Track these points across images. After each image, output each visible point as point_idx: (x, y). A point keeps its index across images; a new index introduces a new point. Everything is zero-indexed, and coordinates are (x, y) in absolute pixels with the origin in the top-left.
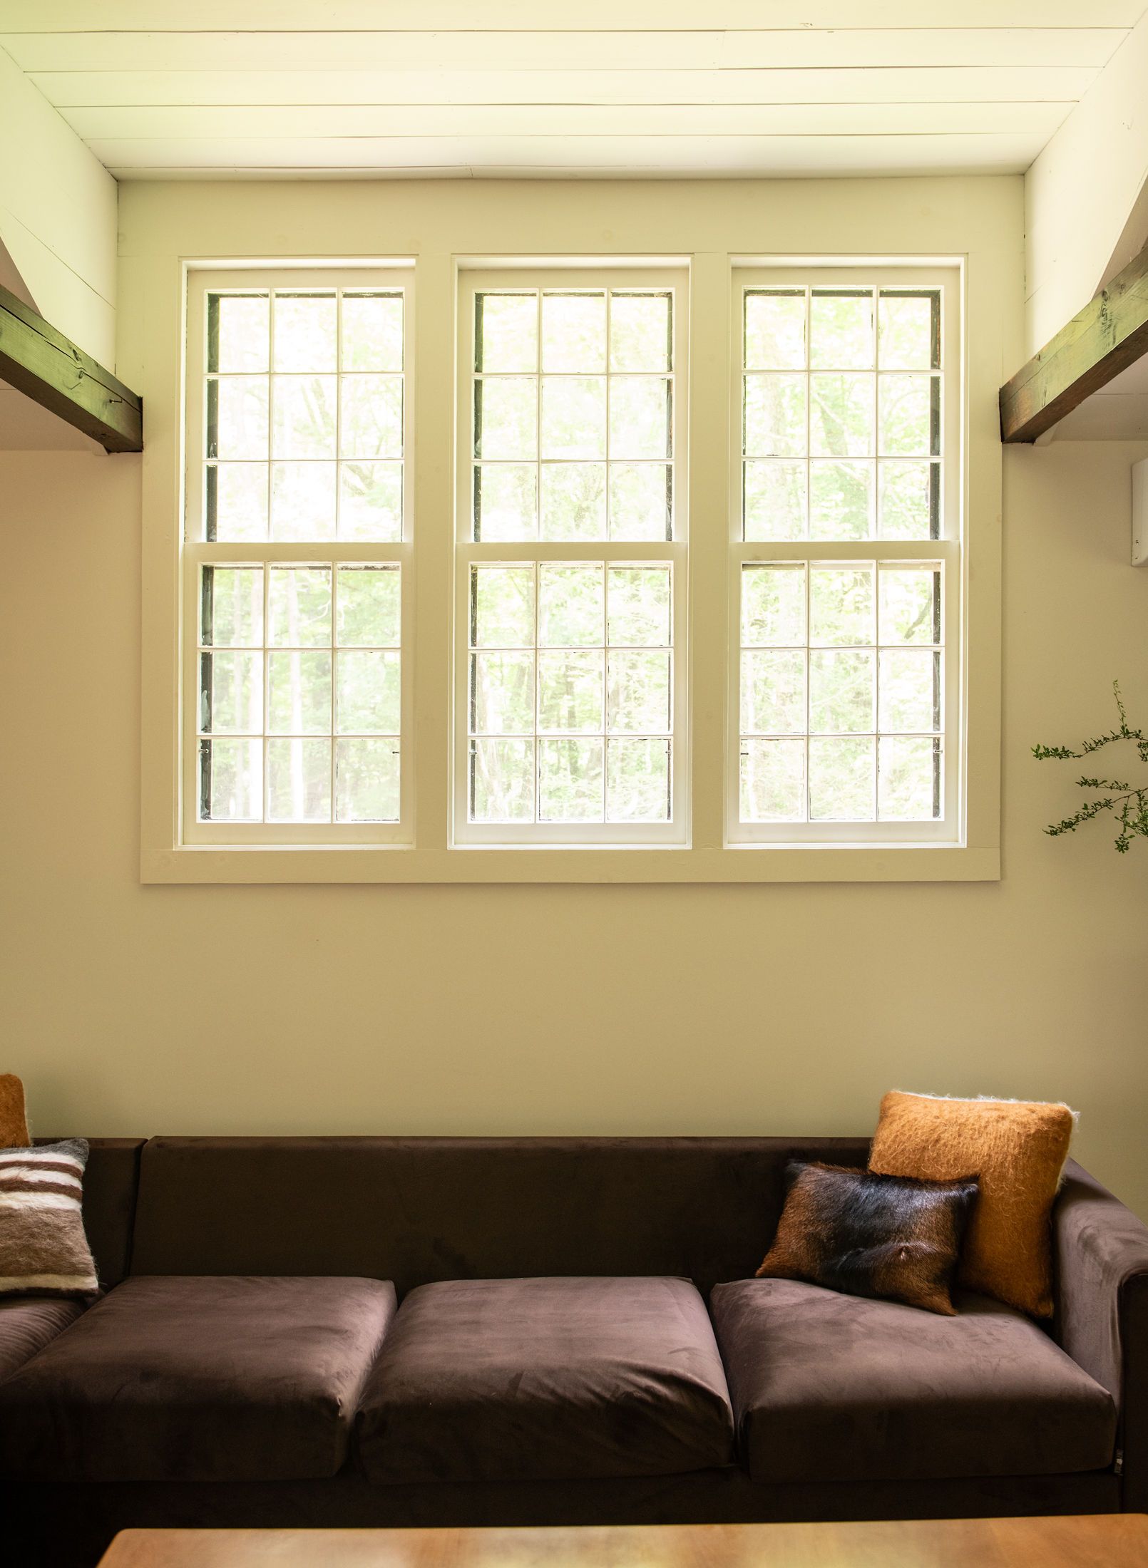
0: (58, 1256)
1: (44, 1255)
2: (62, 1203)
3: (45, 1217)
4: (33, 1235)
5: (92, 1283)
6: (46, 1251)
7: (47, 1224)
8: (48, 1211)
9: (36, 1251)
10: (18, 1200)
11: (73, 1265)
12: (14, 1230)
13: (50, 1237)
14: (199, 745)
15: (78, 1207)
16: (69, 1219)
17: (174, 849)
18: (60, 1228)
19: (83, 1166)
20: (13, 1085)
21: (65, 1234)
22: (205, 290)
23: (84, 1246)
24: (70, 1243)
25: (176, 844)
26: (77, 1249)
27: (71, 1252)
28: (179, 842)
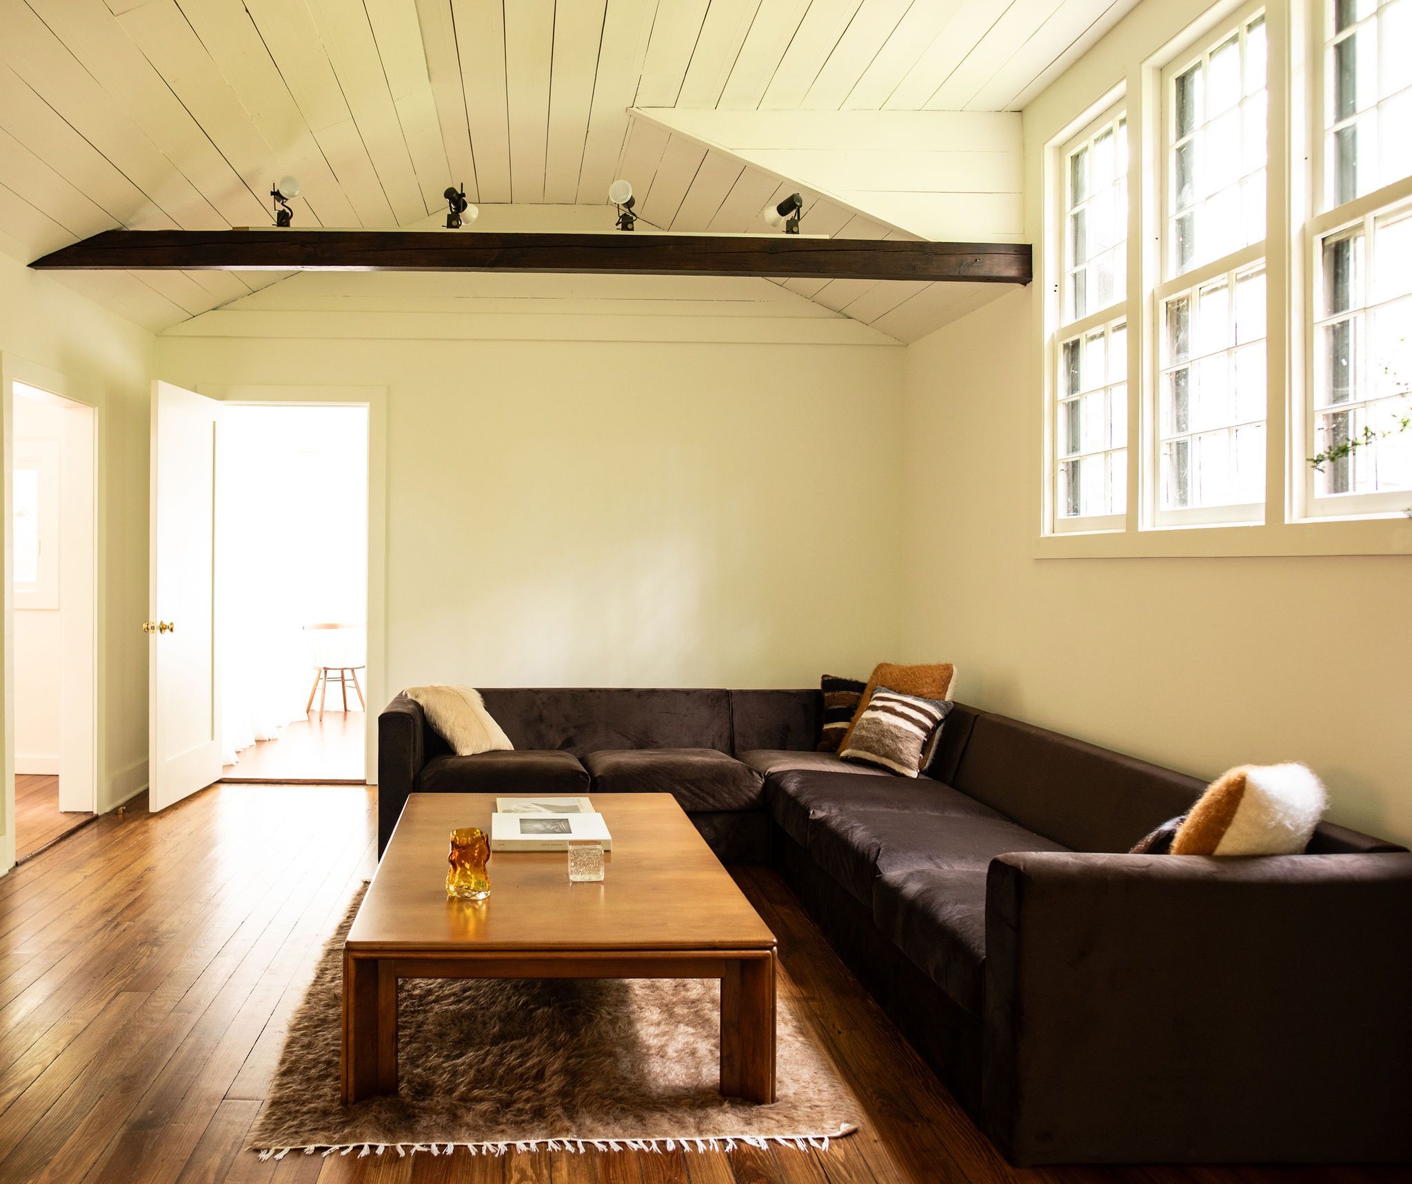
0: (894, 751)
1: (887, 748)
3: (892, 729)
4: (883, 735)
5: (914, 774)
6: (888, 746)
7: (892, 733)
8: (896, 727)
9: (883, 744)
10: (885, 717)
12: (877, 730)
13: (892, 740)
14: (1061, 466)
15: (921, 734)
16: (909, 736)
17: (1042, 536)
18: (898, 737)
19: (940, 715)
20: (948, 669)
21: (901, 741)
22: (1066, 157)
23: (912, 751)
24: (901, 747)
25: (1043, 532)
26: (905, 751)
27: (901, 751)
28: (1046, 532)
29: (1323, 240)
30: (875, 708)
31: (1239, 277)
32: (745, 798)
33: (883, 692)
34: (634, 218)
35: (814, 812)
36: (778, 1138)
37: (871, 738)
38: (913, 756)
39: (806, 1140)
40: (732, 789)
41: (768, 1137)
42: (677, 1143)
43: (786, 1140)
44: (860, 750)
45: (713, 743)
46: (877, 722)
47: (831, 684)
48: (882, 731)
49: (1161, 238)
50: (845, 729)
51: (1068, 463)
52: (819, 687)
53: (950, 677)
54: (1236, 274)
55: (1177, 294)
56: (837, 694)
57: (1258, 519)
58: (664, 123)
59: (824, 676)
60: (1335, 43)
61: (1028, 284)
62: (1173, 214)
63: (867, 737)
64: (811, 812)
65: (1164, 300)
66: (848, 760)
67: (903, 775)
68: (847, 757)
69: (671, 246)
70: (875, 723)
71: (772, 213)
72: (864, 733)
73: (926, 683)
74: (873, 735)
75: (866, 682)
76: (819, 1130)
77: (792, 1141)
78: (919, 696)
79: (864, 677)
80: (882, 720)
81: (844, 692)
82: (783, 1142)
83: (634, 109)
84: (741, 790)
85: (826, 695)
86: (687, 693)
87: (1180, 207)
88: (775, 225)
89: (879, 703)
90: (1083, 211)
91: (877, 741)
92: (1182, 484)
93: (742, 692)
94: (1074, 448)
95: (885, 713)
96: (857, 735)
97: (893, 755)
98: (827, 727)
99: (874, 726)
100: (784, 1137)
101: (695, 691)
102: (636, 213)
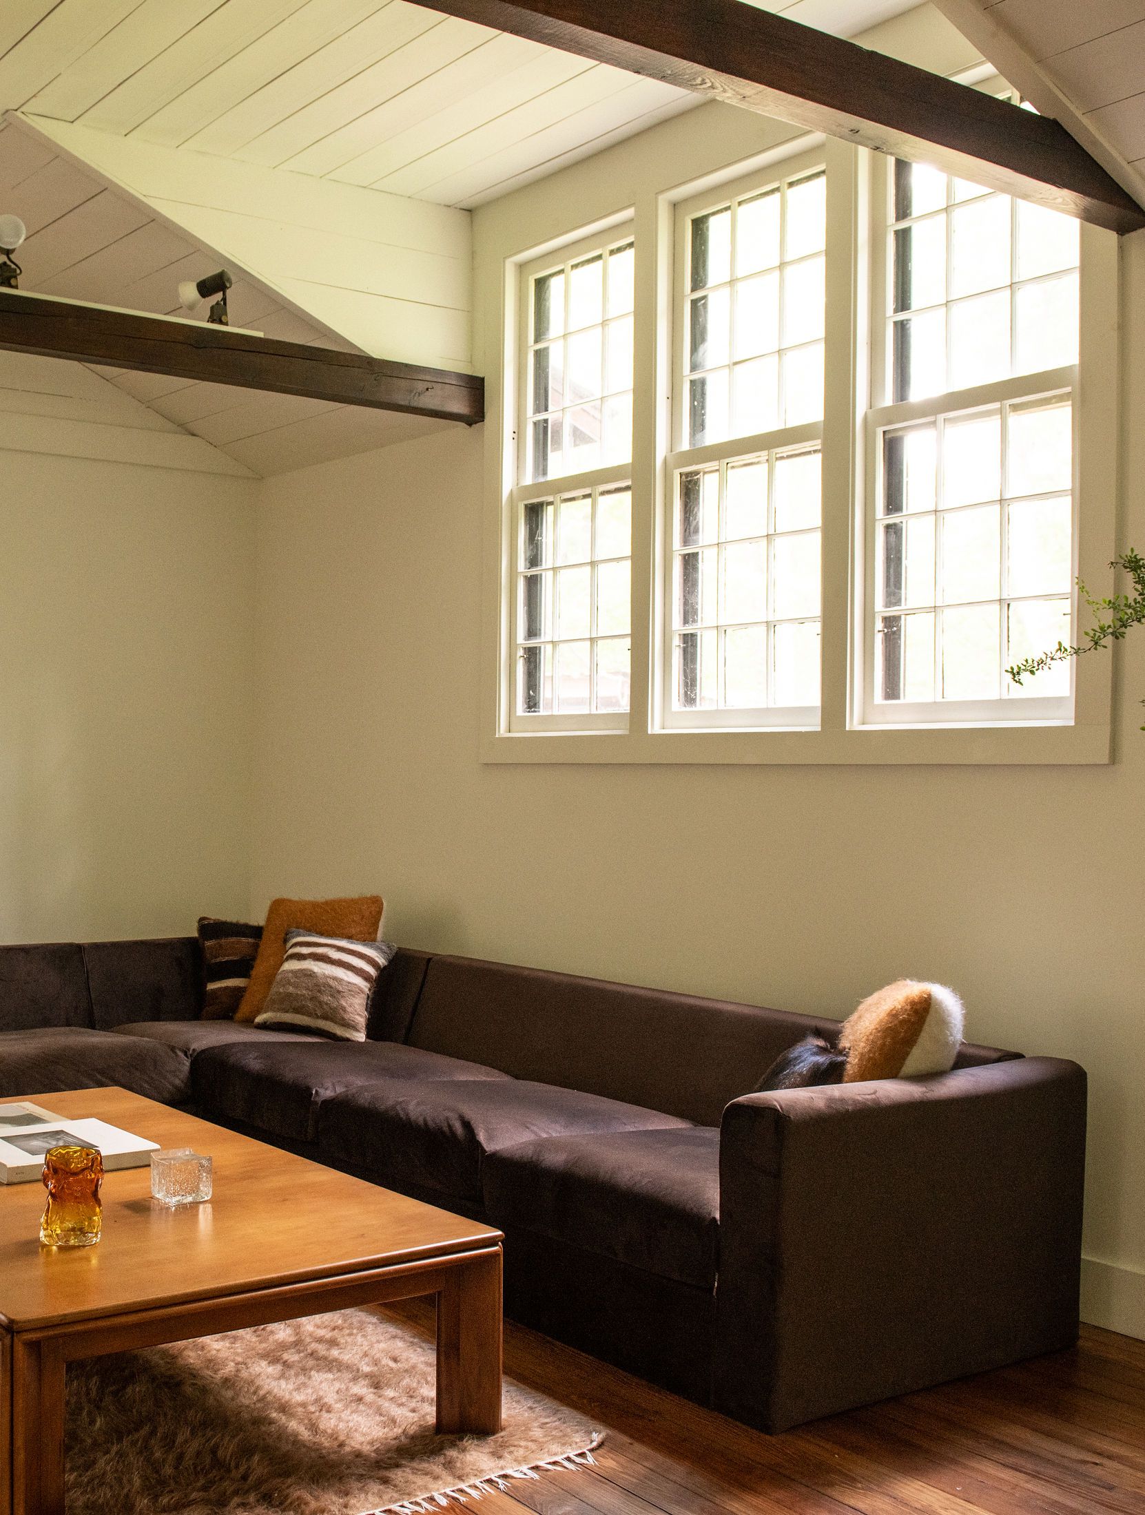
0: (334, 1010)
1: (325, 1006)
2: (348, 977)
3: (331, 982)
4: (319, 991)
5: (361, 1037)
6: (327, 1004)
7: (331, 987)
8: (335, 979)
9: (320, 1002)
10: (319, 967)
11: (343, 1019)
12: (310, 985)
13: (332, 996)
14: (521, 652)
15: (364, 985)
16: (354, 990)
17: (497, 736)
18: (339, 992)
19: (383, 961)
20: (376, 902)
21: (343, 997)
22: (530, 277)
23: (357, 1010)
24: (344, 1004)
25: (499, 731)
26: (349, 1009)
27: (344, 1009)
28: (502, 731)
29: (884, 432)
30: (301, 957)
31: (778, 456)
32: (168, 1085)
33: (304, 936)
34: (18, 271)
35: (317, 1091)
36: (541, 1463)
37: (304, 995)
38: (359, 1015)
39: (568, 1459)
40: (154, 1076)
41: (530, 1466)
42: (446, 1495)
43: (549, 1463)
44: (287, 1012)
45: (67, 1019)
46: (309, 974)
47: (211, 929)
48: (316, 985)
49: (674, 397)
50: (240, 988)
51: (525, 648)
52: (196, 935)
53: (380, 913)
54: (776, 454)
55: (698, 466)
56: (223, 941)
57: (813, 724)
58: (59, 142)
59: (202, 919)
60: (895, 229)
61: (474, 425)
62: (687, 375)
63: (297, 994)
64: (314, 1092)
65: (678, 470)
66: (265, 1027)
67: (348, 1040)
68: (265, 1023)
69: (70, 320)
70: (306, 975)
71: (189, 292)
72: (291, 989)
73: (353, 921)
74: (304, 992)
75: (262, 923)
76: (574, 1446)
77: (555, 1463)
78: (350, 938)
79: (258, 918)
80: (316, 971)
81: (234, 939)
82: (550, 1467)
83: (18, 113)
84: (165, 1078)
85: (208, 944)
86: (25, 950)
87: (694, 368)
88: (191, 307)
89: (305, 950)
90: (546, 349)
91: (311, 999)
92: (690, 682)
93: (97, 947)
94: (532, 632)
95: (317, 963)
96: (280, 993)
97: (334, 1015)
98: (211, 986)
99: (305, 980)
100: (546, 1462)
101: (36, 948)
102: (20, 266)
